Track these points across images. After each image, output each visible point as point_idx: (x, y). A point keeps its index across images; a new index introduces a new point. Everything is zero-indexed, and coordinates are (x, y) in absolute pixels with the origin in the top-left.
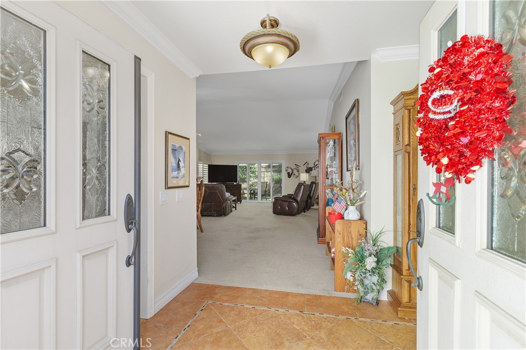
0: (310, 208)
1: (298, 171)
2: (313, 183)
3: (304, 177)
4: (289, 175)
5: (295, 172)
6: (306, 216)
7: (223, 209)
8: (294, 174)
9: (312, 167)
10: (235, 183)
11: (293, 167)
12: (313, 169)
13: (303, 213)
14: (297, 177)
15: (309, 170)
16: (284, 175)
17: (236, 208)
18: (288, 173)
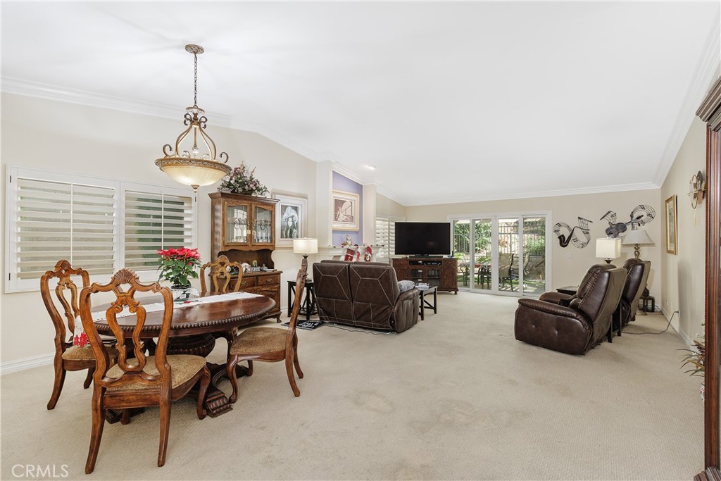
0: (625, 324)
1: (586, 232)
2: (632, 264)
3: (607, 249)
4: (563, 242)
5: (578, 234)
6: (616, 358)
7: (392, 319)
8: (576, 240)
9: (624, 221)
10: (445, 256)
11: (573, 223)
12: (629, 227)
13: (605, 344)
14: (583, 245)
15: (615, 230)
16: (551, 241)
17: (435, 309)
18: (561, 238)
